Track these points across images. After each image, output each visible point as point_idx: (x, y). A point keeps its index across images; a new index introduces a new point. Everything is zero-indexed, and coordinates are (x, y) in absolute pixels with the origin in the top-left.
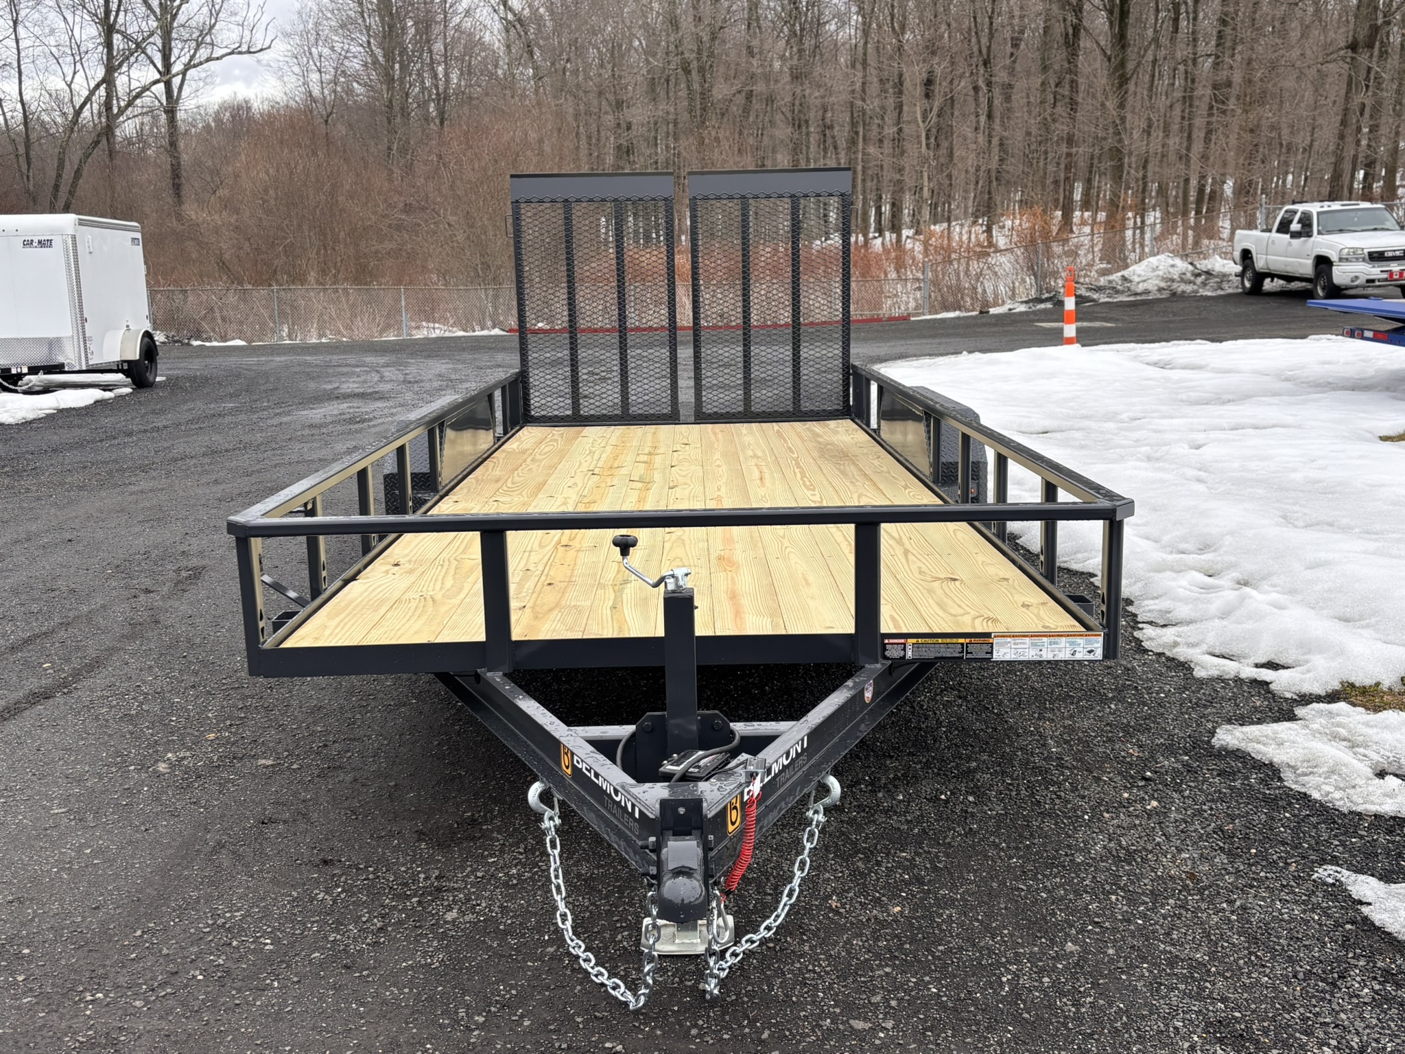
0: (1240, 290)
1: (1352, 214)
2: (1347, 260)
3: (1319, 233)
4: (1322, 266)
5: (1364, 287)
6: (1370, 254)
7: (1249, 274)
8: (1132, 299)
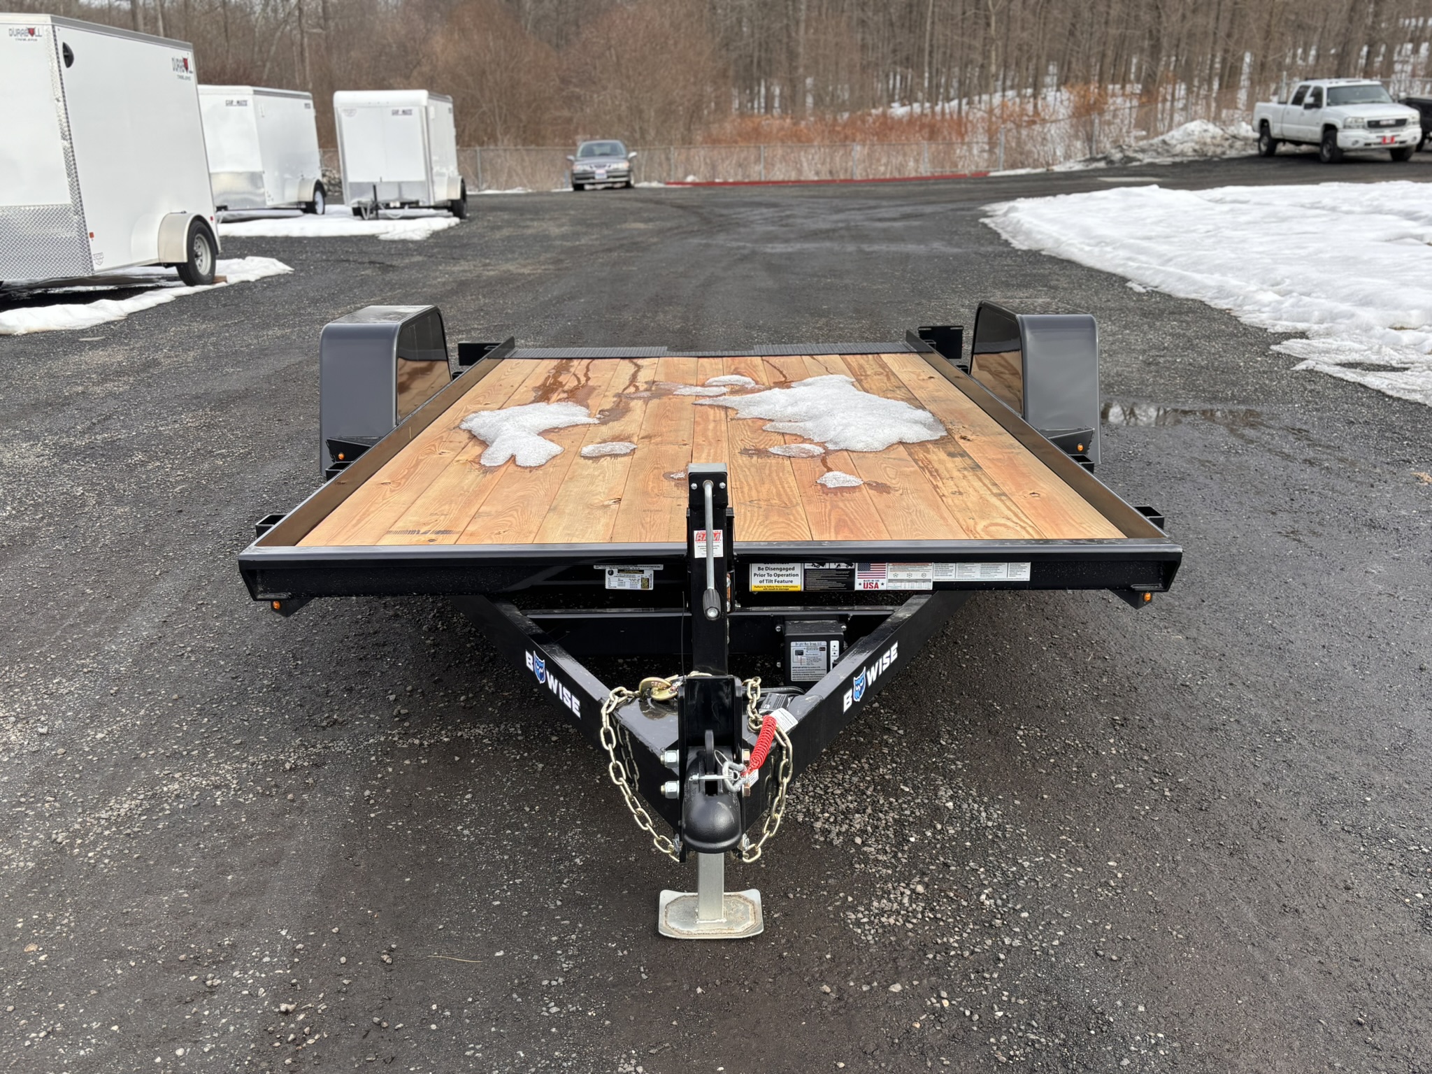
0: (1257, 153)
1: (1356, 89)
2: (1350, 127)
3: (1328, 104)
4: (1330, 132)
5: (1362, 150)
6: (1369, 123)
7: (1265, 139)
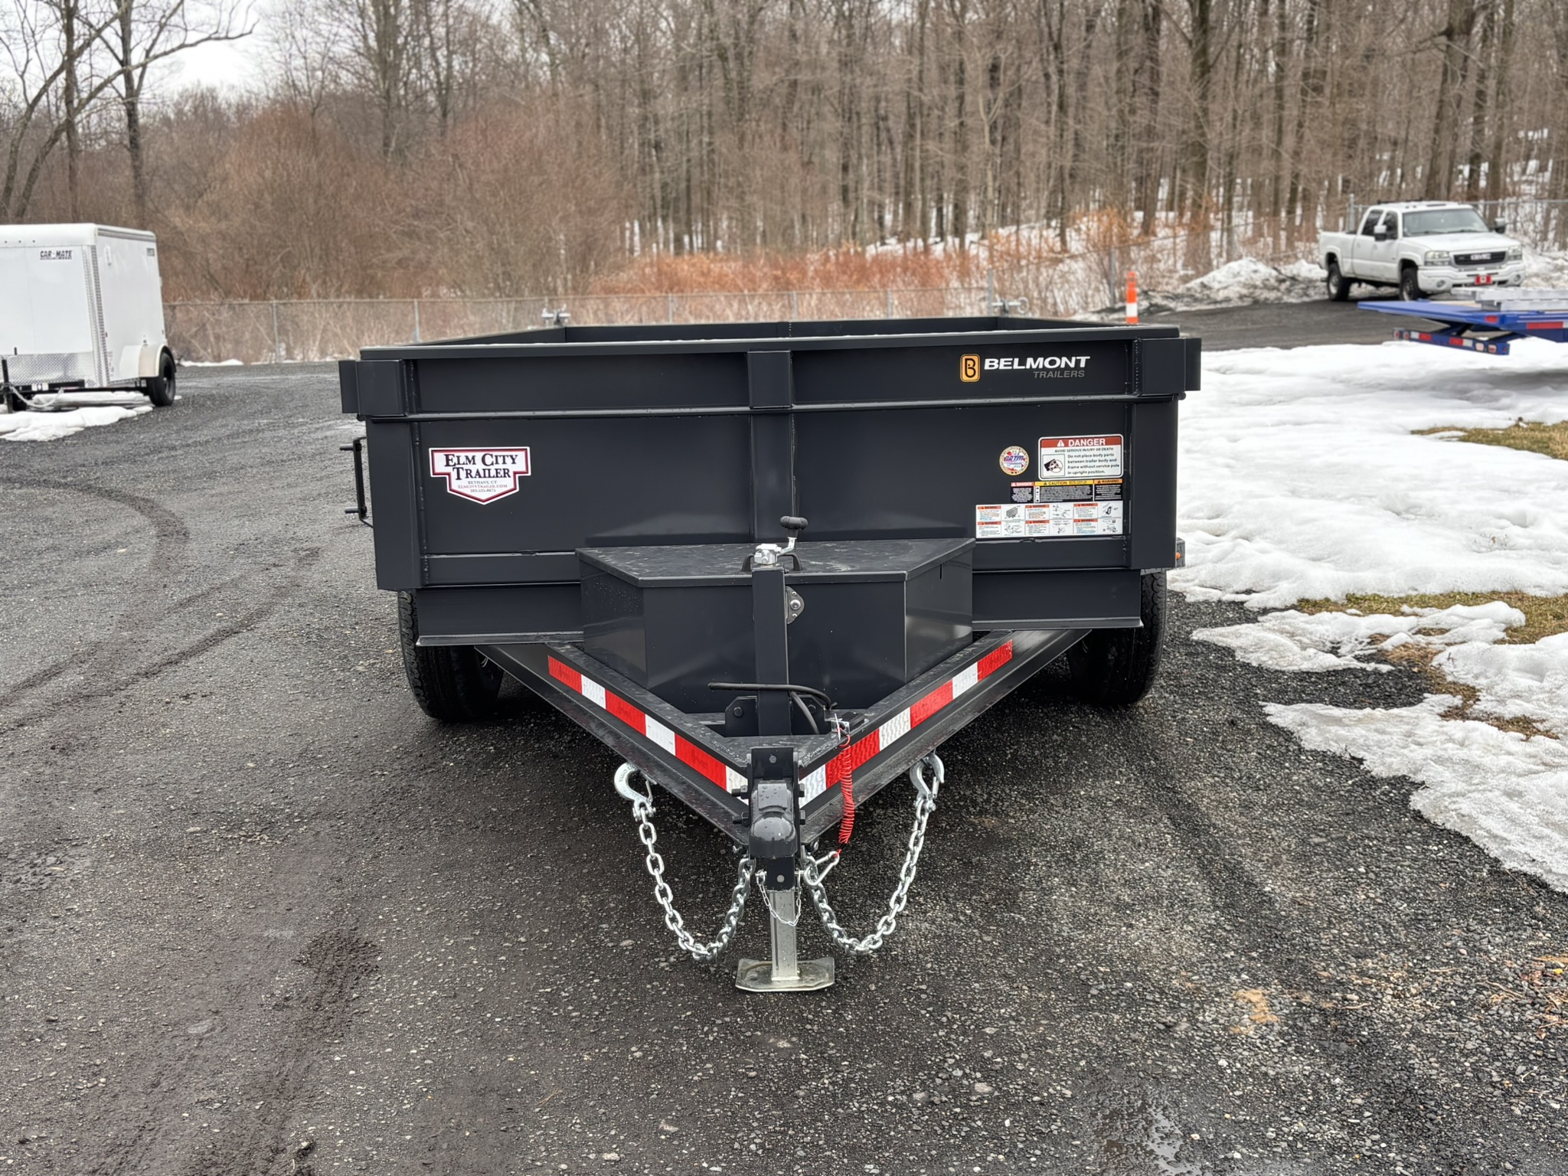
0: (1327, 297)
1: (1439, 215)
2: (1433, 264)
3: (1405, 235)
4: (1408, 270)
6: (1457, 258)
7: (1334, 279)
8: (1212, 307)
